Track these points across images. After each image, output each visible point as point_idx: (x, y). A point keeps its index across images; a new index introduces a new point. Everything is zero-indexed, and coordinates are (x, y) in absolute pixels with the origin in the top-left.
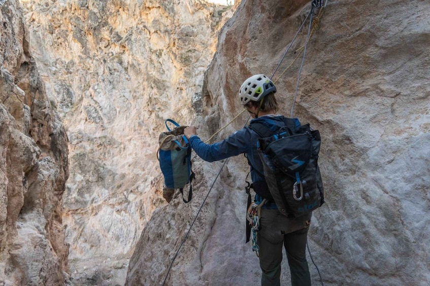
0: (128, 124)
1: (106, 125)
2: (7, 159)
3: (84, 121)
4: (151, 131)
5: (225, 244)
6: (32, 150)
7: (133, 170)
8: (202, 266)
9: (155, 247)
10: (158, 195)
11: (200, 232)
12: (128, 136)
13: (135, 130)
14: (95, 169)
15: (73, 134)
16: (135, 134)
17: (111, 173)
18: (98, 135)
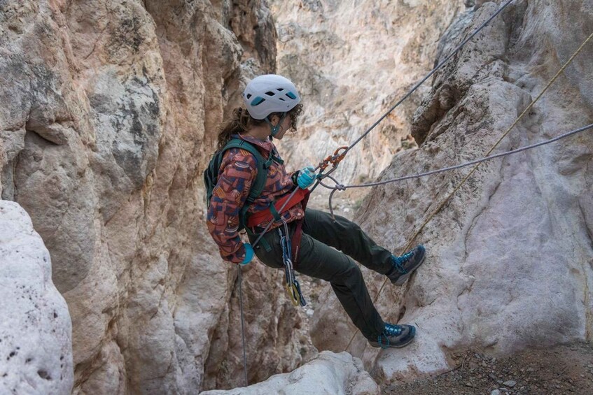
0: (357, 14)
1: (326, 15)
2: (203, 60)
3: (298, 8)
4: (389, 26)
5: (510, 226)
6: (233, 50)
7: (358, 83)
8: (466, 253)
9: (393, 208)
10: (390, 121)
11: (470, 201)
12: (356, 32)
13: (366, 23)
14: (309, 78)
15: (283, 27)
16: (366, 30)
17: (329, 85)
18: (315, 29)
